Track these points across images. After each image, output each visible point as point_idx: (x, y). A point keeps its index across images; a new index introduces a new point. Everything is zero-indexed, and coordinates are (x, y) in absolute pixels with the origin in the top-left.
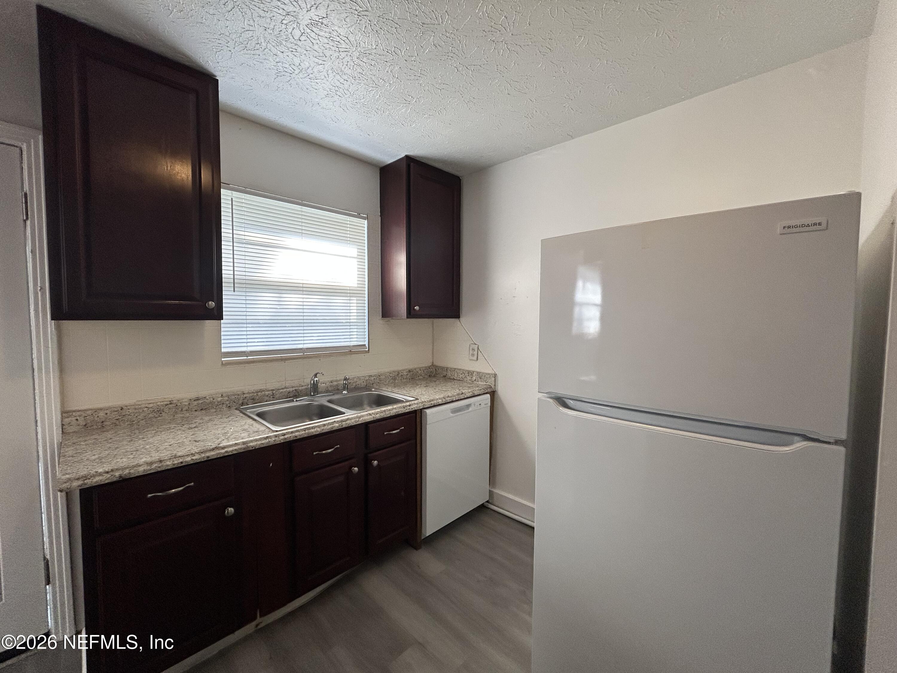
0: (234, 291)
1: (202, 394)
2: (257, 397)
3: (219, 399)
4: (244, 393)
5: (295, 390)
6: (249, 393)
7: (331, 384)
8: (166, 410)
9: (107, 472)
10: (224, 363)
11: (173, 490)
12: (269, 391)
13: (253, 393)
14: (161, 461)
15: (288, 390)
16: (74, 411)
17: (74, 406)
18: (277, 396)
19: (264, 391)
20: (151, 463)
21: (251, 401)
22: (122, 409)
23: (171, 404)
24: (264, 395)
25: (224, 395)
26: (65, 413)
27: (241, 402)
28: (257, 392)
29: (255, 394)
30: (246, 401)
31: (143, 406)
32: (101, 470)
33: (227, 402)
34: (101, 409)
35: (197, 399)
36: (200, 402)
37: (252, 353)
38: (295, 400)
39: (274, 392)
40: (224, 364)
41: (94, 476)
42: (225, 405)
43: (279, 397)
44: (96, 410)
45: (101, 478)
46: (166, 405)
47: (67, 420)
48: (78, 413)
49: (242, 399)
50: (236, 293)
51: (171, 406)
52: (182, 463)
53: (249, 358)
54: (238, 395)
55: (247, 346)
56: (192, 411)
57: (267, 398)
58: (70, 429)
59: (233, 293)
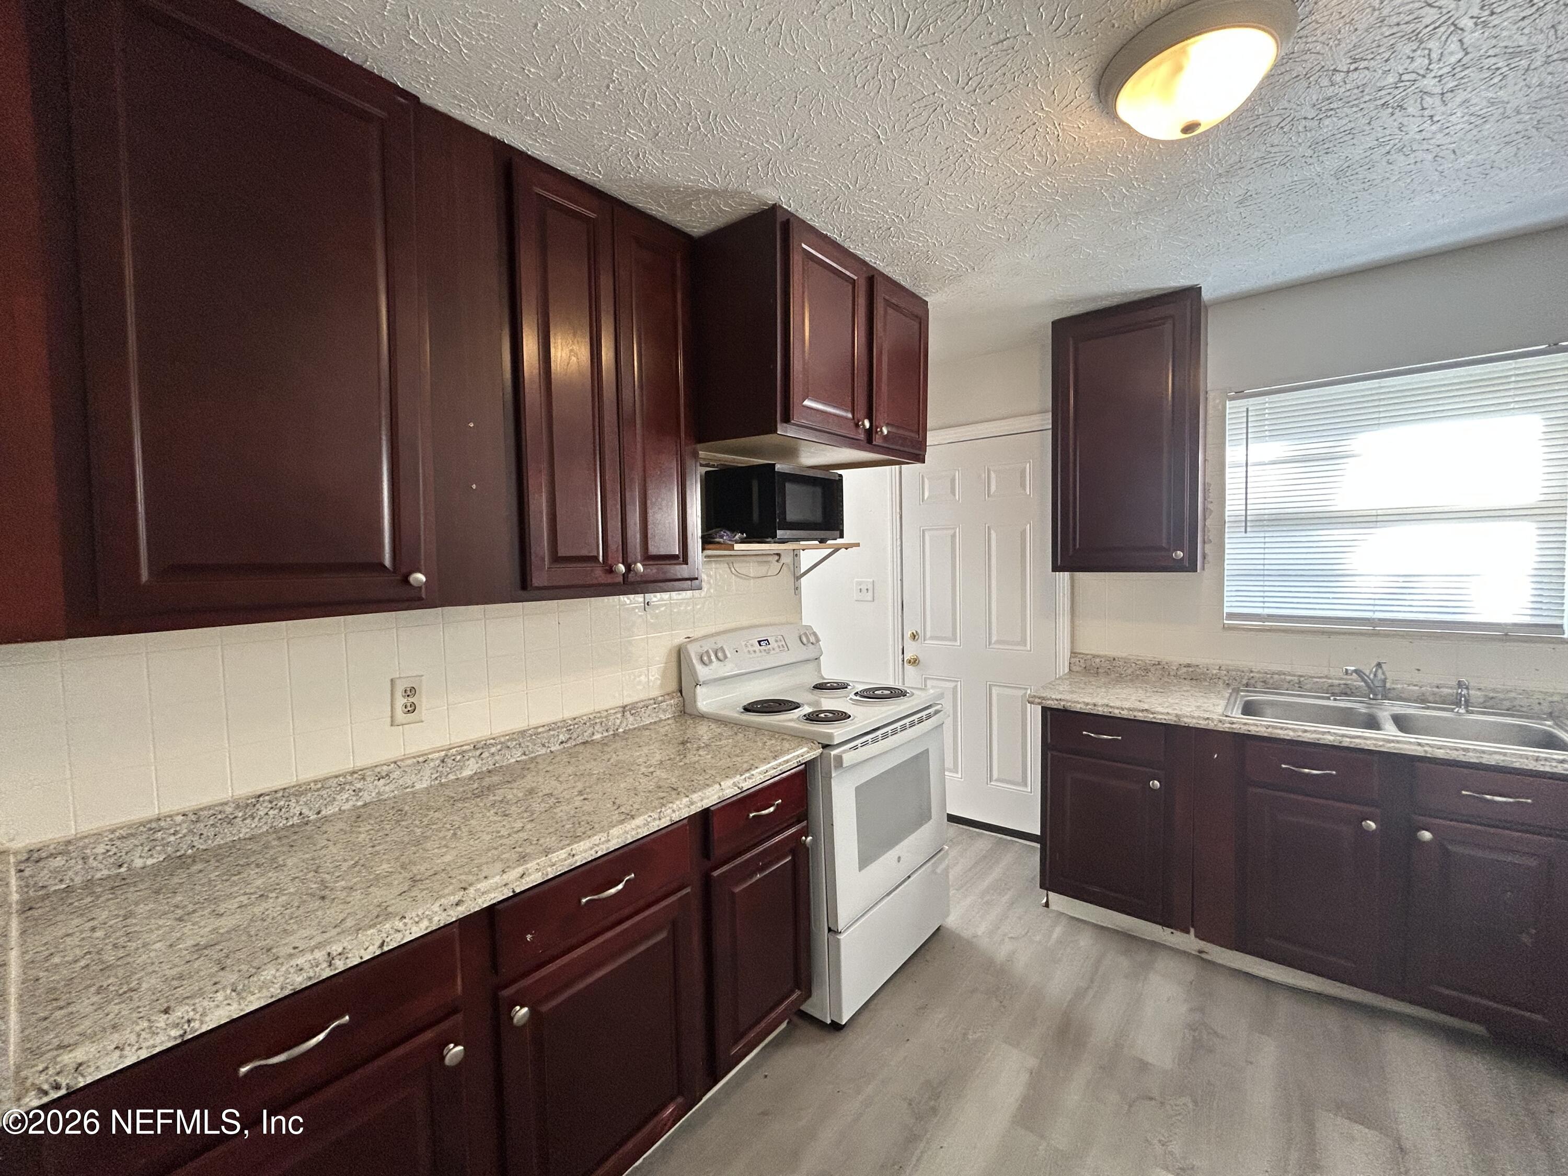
0: (1246, 532)
1: (1194, 661)
2: (1271, 681)
3: (1215, 672)
4: (1252, 672)
5: (1345, 684)
6: (1259, 672)
7: (1435, 690)
8: (1153, 669)
9: (1057, 700)
10: (1226, 626)
11: (1105, 737)
12: (1294, 676)
13: (1266, 673)
14: (1095, 705)
15: (1330, 681)
16: (1080, 654)
17: (1082, 648)
18: (1308, 686)
19: (1284, 674)
20: (1087, 704)
21: (1262, 684)
22: (1114, 659)
23: (1159, 664)
24: (1282, 681)
25: (1223, 668)
26: (1074, 654)
27: (1245, 681)
28: (1273, 673)
29: (1269, 676)
30: (1252, 681)
31: (1132, 661)
32: (1053, 697)
33: (1225, 678)
34: (1098, 656)
35: (1189, 666)
36: (1191, 669)
37: (1271, 617)
38: (1332, 698)
39: (1302, 679)
40: (1226, 628)
41: (1048, 699)
42: (1221, 682)
43: (1312, 688)
44: (1094, 656)
45: (1052, 702)
46: (1154, 665)
47: (1073, 660)
48: (1082, 656)
49: (1246, 677)
50: (1248, 535)
51: (1158, 667)
52: (1110, 713)
53: (1266, 624)
54: (1243, 672)
55: (1264, 607)
56: (1180, 678)
57: (1286, 685)
58: (1074, 668)
59: (1243, 535)
